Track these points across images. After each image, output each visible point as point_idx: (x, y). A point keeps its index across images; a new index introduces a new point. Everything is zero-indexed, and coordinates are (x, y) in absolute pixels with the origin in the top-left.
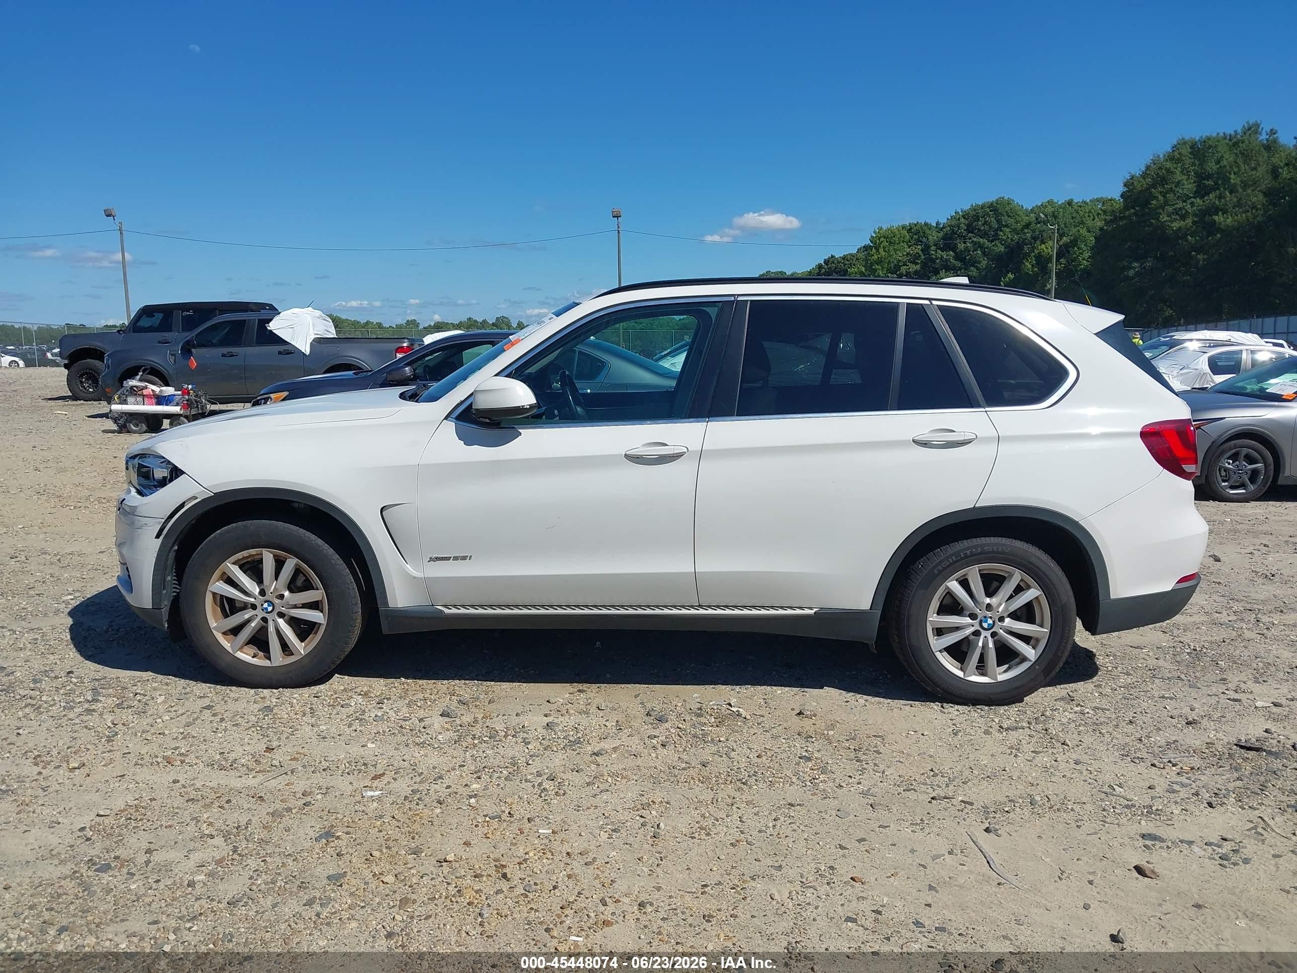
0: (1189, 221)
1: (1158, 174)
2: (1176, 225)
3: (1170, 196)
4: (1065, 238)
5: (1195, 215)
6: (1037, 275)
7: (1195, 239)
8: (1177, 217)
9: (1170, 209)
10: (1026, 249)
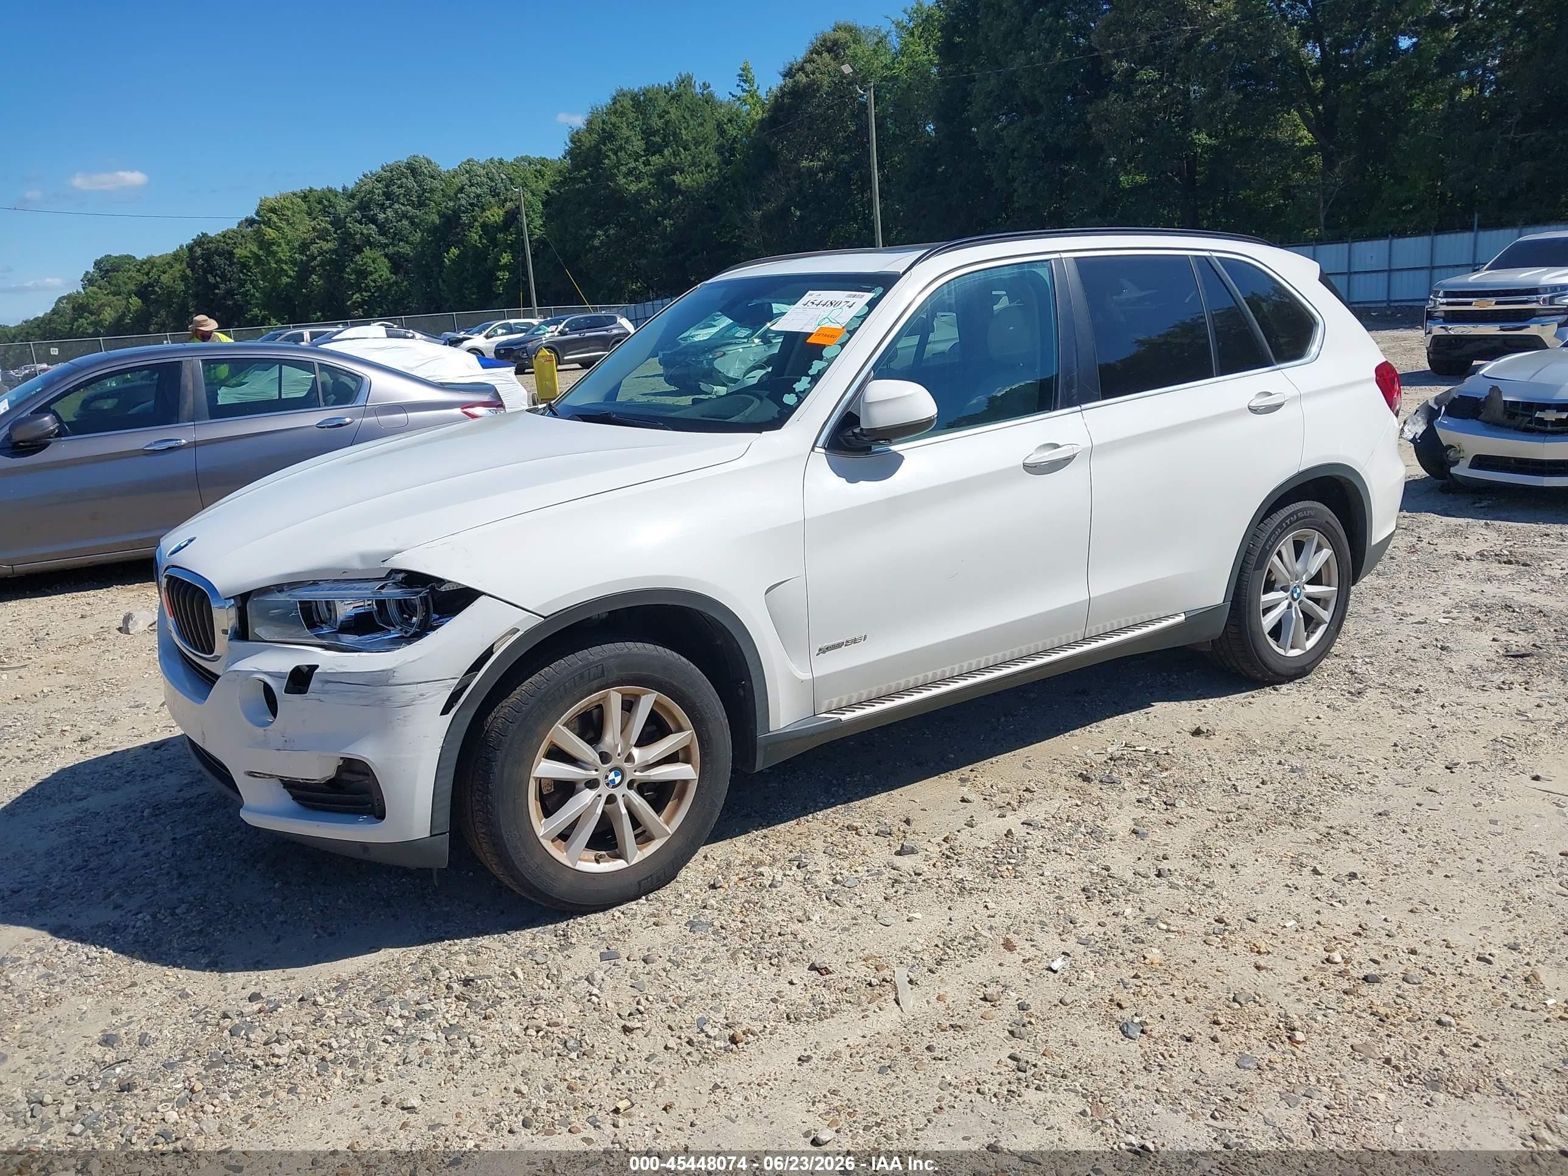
0: (644, 183)
1: (603, 129)
2: (633, 188)
3: (621, 154)
4: (508, 204)
5: (652, 176)
6: (486, 247)
7: (658, 203)
8: (633, 178)
9: (624, 169)
10: (464, 218)
